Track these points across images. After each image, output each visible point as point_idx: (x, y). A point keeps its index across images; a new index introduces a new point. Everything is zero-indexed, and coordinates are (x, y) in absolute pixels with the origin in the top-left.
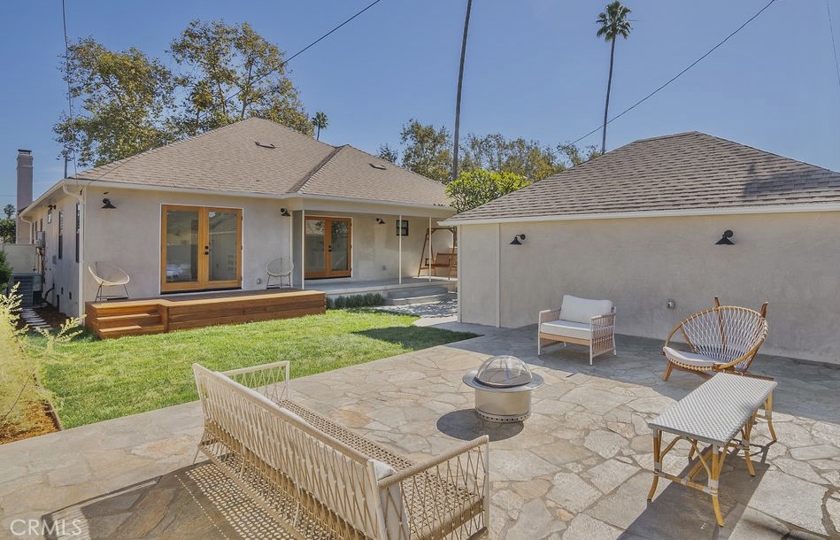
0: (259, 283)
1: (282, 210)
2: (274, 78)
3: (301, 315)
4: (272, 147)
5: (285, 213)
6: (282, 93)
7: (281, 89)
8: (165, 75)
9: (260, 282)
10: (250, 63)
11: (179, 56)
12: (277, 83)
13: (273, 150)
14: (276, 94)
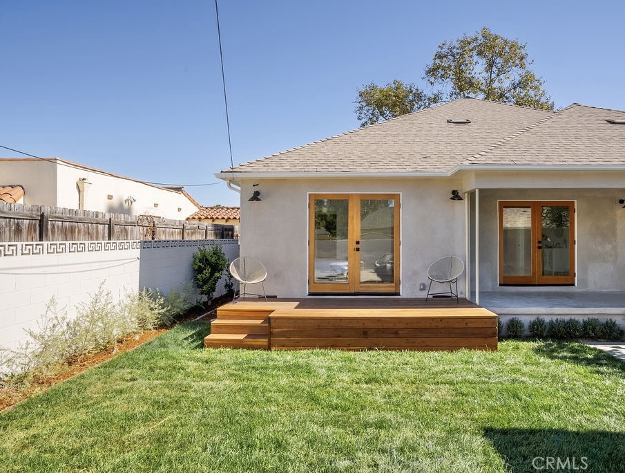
0: (421, 290)
1: (454, 192)
2: (515, 74)
3: (453, 348)
4: (468, 122)
5: (456, 196)
6: (524, 88)
7: (523, 83)
8: (418, 96)
9: (423, 288)
10: (490, 65)
11: (432, 79)
12: (518, 79)
13: (466, 126)
14: (517, 90)
